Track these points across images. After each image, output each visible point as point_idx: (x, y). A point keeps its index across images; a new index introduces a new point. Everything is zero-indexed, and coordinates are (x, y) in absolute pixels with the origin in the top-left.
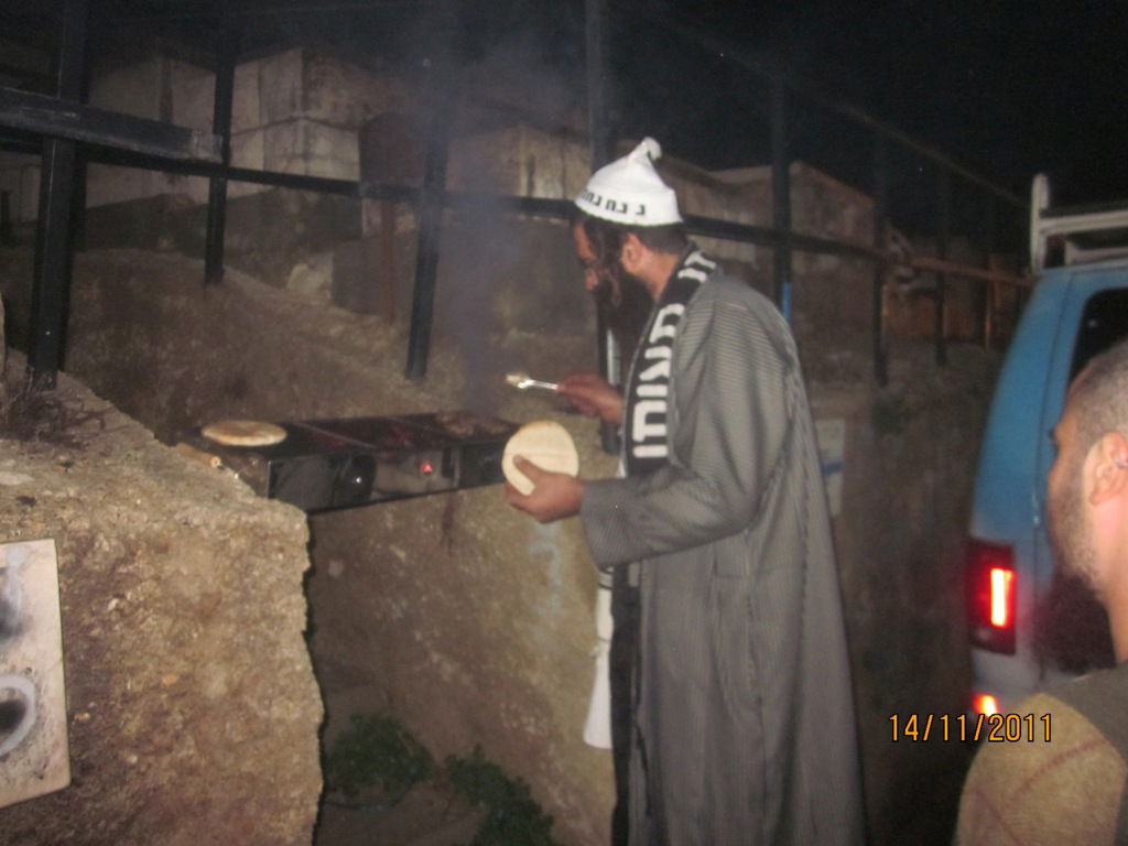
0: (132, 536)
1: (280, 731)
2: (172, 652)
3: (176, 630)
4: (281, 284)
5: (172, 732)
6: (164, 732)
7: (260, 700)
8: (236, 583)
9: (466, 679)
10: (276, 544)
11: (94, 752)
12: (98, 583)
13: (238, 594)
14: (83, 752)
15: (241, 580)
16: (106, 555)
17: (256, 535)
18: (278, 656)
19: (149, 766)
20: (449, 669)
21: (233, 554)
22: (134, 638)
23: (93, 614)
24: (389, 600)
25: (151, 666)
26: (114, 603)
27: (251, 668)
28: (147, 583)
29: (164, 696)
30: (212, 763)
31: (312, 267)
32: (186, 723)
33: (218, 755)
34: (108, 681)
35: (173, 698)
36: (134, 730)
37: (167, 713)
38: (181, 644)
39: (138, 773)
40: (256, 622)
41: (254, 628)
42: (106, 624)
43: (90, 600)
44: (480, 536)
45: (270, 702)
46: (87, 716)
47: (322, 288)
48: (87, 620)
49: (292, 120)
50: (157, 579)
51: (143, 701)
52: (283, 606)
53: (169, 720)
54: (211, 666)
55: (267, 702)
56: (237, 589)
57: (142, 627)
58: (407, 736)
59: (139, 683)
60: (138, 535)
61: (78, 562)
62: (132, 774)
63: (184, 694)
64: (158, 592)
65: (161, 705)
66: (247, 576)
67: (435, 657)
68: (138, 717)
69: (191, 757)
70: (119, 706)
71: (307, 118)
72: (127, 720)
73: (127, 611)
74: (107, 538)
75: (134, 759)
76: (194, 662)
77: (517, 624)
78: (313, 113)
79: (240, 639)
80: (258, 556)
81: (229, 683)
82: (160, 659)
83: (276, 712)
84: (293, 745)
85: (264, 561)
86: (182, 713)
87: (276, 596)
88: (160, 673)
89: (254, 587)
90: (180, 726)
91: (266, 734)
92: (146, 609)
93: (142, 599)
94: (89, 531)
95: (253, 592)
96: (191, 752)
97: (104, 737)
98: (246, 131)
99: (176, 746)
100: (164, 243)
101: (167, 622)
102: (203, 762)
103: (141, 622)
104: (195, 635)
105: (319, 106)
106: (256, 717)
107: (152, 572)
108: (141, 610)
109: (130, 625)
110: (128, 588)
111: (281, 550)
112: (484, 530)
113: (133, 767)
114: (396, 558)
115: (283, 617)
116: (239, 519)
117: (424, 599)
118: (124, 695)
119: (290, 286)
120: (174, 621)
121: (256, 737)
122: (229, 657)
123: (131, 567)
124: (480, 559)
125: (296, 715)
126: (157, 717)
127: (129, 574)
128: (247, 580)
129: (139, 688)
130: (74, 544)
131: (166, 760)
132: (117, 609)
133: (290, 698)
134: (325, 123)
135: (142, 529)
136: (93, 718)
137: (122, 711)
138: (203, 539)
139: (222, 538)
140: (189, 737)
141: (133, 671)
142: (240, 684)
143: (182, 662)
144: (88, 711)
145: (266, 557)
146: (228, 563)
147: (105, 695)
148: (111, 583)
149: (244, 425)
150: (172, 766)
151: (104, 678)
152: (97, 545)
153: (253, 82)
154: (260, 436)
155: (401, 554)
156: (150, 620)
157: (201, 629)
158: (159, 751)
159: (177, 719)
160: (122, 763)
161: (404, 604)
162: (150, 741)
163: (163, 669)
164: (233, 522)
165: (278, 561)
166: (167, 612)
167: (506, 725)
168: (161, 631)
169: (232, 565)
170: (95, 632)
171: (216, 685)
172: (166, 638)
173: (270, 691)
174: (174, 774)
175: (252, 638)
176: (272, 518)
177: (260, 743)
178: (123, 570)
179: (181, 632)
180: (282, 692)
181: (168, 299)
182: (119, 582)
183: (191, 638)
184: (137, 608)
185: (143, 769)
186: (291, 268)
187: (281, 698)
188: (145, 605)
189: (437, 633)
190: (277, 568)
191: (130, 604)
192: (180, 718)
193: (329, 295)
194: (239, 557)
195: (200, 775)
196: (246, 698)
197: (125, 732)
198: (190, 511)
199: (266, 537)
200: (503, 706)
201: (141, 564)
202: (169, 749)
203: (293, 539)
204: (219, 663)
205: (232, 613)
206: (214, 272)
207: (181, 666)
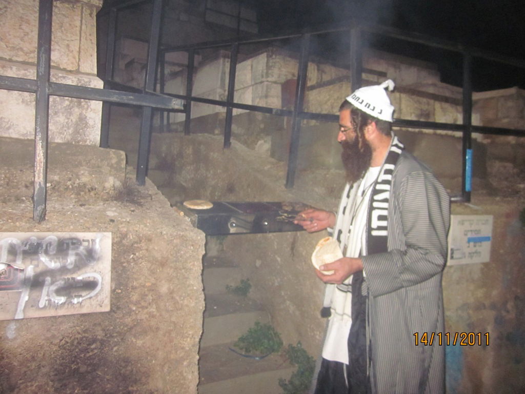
0: (141, 235)
1: (186, 309)
2: (150, 275)
3: (152, 268)
4: (254, 149)
5: (148, 302)
6: (145, 301)
7: (181, 296)
8: (175, 255)
9: (297, 313)
10: (191, 243)
11: (122, 303)
12: (127, 249)
13: (175, 259)
14: (118, 302)
15: (176, 254)
16: (131, 240)
17: (183, 239)
18: (188, 283)
19: (139, 312)
20: (292, 309)
21: (174, 245)
22: (137, 268)
23: (125, 259)
24: (274, 278)
25: (142, 279)
26: (132, 256)
27: (178, 285)
28: (143, 251)
29: (146, 289)
30: (161, 315)
31: (265, 142)
32: (153, 300)
33: (164, 313)
34: (127, 281)
35: (149, 290)
36: (135, 299)
37: (147, 295)
38: (153, 273)
39: (135, 313)
40: (180, 269)
41: (179, 271)
42: (128, 262)
43: (124, 254)
44: (304, 254)
45: (184, 298)
46: (120, 291)
47: (267, 150)
48: (123, 260)
49: (262, 82)
50: (147, 250)
51: (139, 290)
52: (191, 265)
53: (147, 298)
54: (163, 282)
55: (182, 298)
56: (175, 257)
57: (140, 265)
58: (276, 334)
59: (138, 283)
60: (143, 235)
61: (121, 241)
62: (133, 313)
63: (153, 290)
64: (147, 255)
65: (145, 292)
66: (179, 253)
67: (288, 303)
68: (137, 294)
69: (154, 312)
70: (130, 290)
71: (267, 81)
72: (133, 295)
73: (136, 259)
74: (132, 235)
75: (134, 308)
76: (157, 280)
77: (315, 292)
78: (269, 79)
79: (174, 274)
80: (183, 246)
81: (169, 289)
82: (146, 277)
83: (186, 302)
84: (191, 315)
85: (186, 249)
86: (152, 296)
87: (189, 261)
88: (145, 281)
89: (181, 257)
90: (151, 301)
91: (181, 309)
92: (142, 259)
93: (141, 256)
94: (126, 232)
95: (181, 259)
96: (154, 310)
97: (125, 299)
98: (246, 87)
99: (149, 307)
100: (217, 132)
101: (149, 265)
102: (158, 314)
103: (140, 264)
104: (158, 271)
105: (273, 76)
106: (178, 302)
107: (146, 248)
108: (140, 260)
109: (136, 264)
110: (137, 252)
111: (193, 245)
112: (305, 251)
113: (134, 311)
114: (277, 261)
115: (191, 269)
116: (177, 233)
117: (285, 278)
118: (132, 286)
119: (256, 149)
120: (152, 265)
121: (177, 310)
122: (170, 280)
123: (139, 245)
124: (304, 263)
125: (193, 305)
126: (143, 297)
127: (138, 247)
128: (179, 254)
129: (138, 285)
130: (120, 235)
131: (146, 311)
132: (133, 258)
133: (191, 298)
134: (275, 82)
135: (145, 233)
136: (121, 292)
137: (131, 291)
138: (164, 238)
139: (171, 239)
140: (154, 305)
141: (136, 279)
142: (173, 290)
143: (153, 279)
144: (120, 289)
145: (186, 247)
146: (172, 248)
147: (126, 285)
148: (131, 249)
149: (199, 201)
150: (147, 313)
151: (126, 280)
152: (128, 236)
153: (249, 68)
154: (202, 206)
155: (279, 259)
156: (143, 263)
157: (161, 269)
158: (143, 308)
159: (150, 298)
160: (130, 309)
161: (279, 280)
162: (140, 304)
163: (147, 280)
164: (175, 233)
165: (191, 249)
166: (149, 261)
167: (310, 334)
168: (147, 268)
169: (174, 249)
170: (124, 265)
171: (164, 289)
172: (148, 270)
173: (184, 294)
174: (147, 316)
175: (179, 275)
176: (189, 234)
177: (179, 312)
178: (136, 245)
179: (154, 269)
180: (188, 295)
181: (212, 154)
182: (134, 249)
183: (157, 271)
184: (139, 259)
185: (137, 312)
186: (258, 141)
187: (188, 298)
188: (142, 258)
189: (289, 293)
190: (191, 252)
191: (137, 257)
192: (151, 298)
193: (269, 153)
194: (176, 246)
195: (156, 318)
196: (175, 295)
197: (132, 299)
198: (163, 229)
199: (187, 240)
200: (309, 326)
201: (143, 244)
202: (147, 308)
203: (196, 242)
204: (166, 282)
205: (172, 265)
206: (227, 143)
207: (153, 281)
